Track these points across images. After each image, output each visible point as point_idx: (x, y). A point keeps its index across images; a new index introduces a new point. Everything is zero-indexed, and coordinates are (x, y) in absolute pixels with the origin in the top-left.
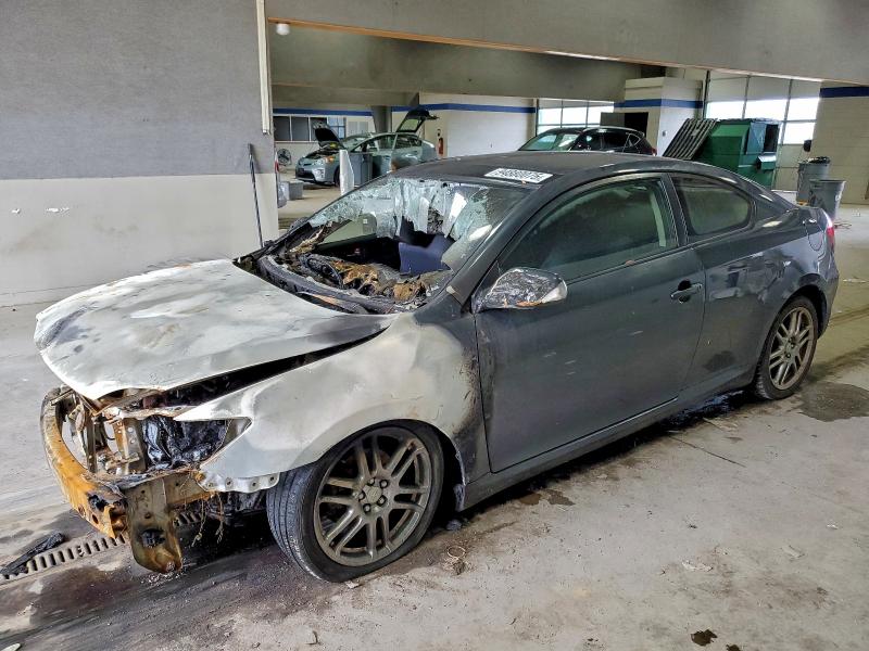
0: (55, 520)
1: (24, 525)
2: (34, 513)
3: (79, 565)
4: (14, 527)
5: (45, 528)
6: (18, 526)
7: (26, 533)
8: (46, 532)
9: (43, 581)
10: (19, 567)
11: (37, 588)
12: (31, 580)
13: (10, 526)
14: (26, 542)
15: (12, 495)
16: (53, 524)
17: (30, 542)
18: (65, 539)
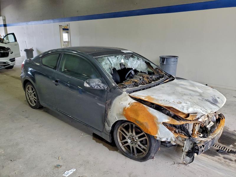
0: (215, 156)
1: (223, 160)
2: (218, 162)
3: (220, 144)
4: (225, 162)
5: (219, 156)
6: (225, 161)
7: (224, 158)
8: (220, 155)
9: (229, 146)
10: (232, 152)
11: (231, 146)
12: (231, 148)
13: (227, 163)
14: (226, 156)
15: (219, 173)
16: (217, 156)
17: (225, 155)
18: (218, 151)
